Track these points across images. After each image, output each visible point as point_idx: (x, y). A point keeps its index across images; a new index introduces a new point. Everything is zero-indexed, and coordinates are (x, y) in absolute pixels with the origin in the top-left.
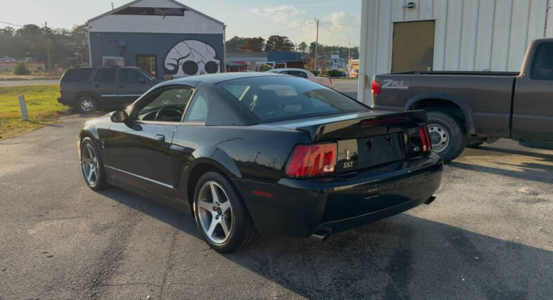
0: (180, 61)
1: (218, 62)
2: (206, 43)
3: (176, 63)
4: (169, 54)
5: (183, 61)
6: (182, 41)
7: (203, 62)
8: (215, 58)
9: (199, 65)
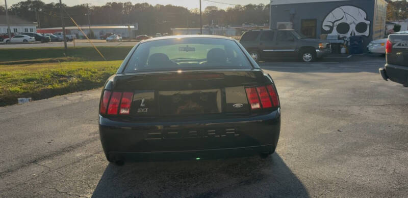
0: (335, 24)
1: (368, 22)
2: (359, 8)
3: (331, 25)
4: (327, 18)
5: (337, 23)
6: (338, 7)
7: (354, 23)
8: (365, 19)
9: (350, 26)
